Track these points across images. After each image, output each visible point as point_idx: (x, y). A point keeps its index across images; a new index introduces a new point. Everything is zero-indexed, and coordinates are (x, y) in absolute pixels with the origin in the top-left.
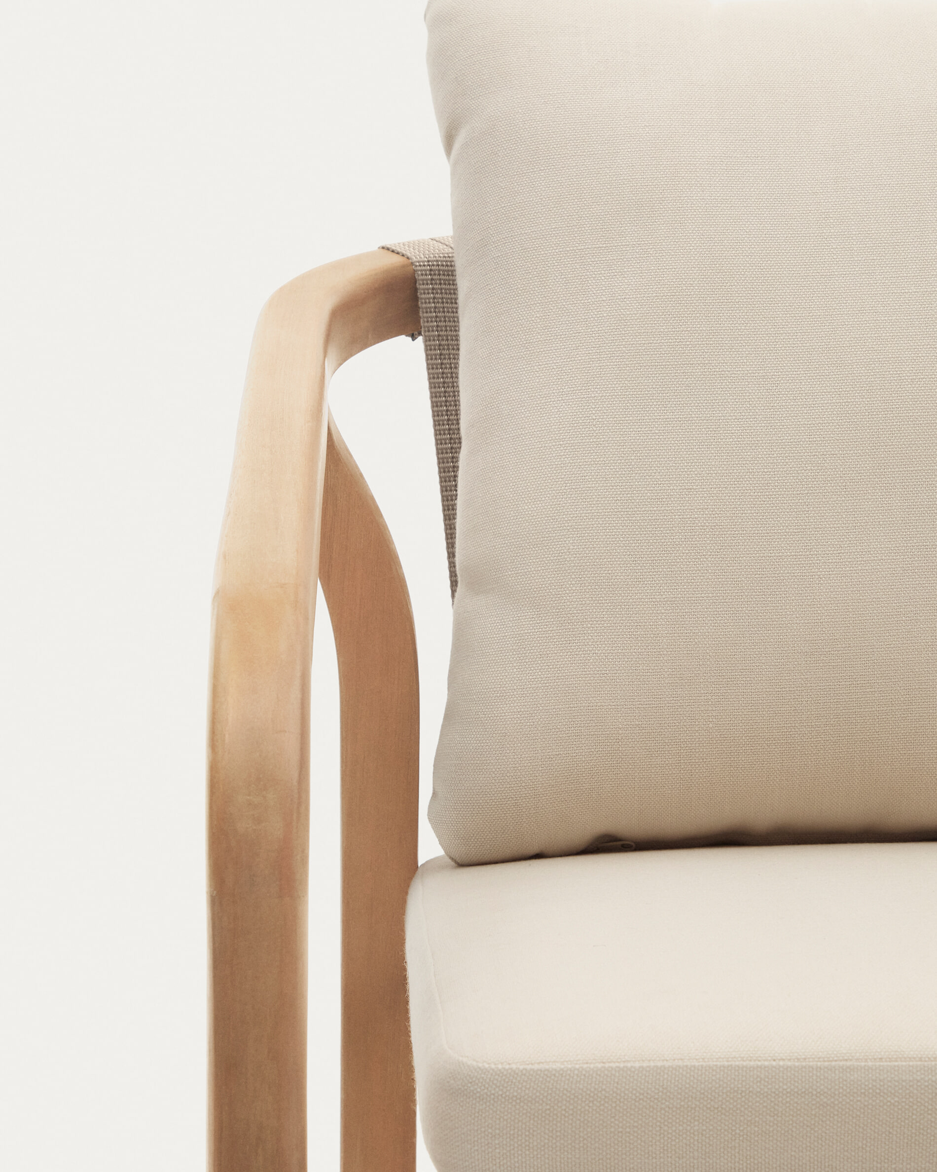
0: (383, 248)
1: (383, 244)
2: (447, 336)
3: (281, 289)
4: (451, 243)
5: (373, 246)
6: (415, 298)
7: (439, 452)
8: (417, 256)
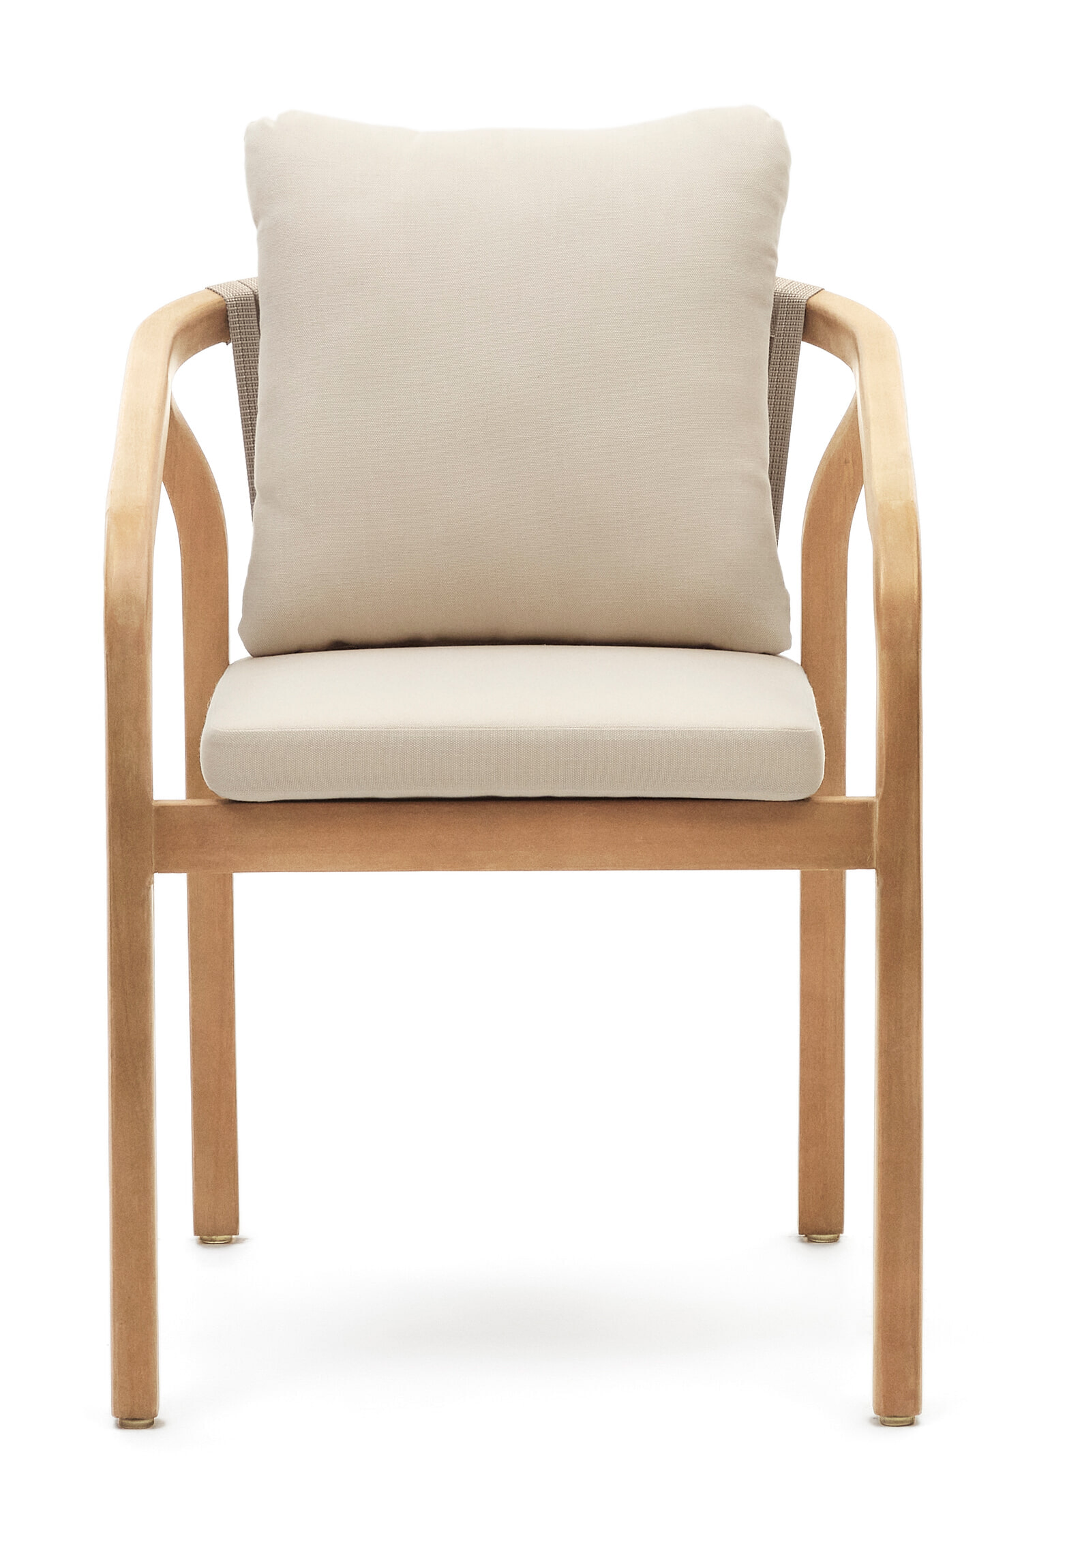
0: (208, 289)
1: (208, 286)
2: (247, 344)
3: (145, 322)
4: (255, 286)
5: (200, 287)
6: (227, 322)
7: (243, 420)
8: (228, 295)
